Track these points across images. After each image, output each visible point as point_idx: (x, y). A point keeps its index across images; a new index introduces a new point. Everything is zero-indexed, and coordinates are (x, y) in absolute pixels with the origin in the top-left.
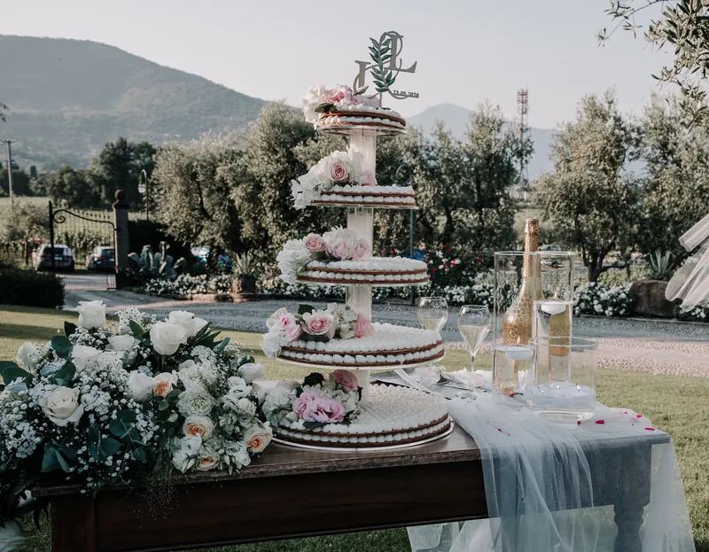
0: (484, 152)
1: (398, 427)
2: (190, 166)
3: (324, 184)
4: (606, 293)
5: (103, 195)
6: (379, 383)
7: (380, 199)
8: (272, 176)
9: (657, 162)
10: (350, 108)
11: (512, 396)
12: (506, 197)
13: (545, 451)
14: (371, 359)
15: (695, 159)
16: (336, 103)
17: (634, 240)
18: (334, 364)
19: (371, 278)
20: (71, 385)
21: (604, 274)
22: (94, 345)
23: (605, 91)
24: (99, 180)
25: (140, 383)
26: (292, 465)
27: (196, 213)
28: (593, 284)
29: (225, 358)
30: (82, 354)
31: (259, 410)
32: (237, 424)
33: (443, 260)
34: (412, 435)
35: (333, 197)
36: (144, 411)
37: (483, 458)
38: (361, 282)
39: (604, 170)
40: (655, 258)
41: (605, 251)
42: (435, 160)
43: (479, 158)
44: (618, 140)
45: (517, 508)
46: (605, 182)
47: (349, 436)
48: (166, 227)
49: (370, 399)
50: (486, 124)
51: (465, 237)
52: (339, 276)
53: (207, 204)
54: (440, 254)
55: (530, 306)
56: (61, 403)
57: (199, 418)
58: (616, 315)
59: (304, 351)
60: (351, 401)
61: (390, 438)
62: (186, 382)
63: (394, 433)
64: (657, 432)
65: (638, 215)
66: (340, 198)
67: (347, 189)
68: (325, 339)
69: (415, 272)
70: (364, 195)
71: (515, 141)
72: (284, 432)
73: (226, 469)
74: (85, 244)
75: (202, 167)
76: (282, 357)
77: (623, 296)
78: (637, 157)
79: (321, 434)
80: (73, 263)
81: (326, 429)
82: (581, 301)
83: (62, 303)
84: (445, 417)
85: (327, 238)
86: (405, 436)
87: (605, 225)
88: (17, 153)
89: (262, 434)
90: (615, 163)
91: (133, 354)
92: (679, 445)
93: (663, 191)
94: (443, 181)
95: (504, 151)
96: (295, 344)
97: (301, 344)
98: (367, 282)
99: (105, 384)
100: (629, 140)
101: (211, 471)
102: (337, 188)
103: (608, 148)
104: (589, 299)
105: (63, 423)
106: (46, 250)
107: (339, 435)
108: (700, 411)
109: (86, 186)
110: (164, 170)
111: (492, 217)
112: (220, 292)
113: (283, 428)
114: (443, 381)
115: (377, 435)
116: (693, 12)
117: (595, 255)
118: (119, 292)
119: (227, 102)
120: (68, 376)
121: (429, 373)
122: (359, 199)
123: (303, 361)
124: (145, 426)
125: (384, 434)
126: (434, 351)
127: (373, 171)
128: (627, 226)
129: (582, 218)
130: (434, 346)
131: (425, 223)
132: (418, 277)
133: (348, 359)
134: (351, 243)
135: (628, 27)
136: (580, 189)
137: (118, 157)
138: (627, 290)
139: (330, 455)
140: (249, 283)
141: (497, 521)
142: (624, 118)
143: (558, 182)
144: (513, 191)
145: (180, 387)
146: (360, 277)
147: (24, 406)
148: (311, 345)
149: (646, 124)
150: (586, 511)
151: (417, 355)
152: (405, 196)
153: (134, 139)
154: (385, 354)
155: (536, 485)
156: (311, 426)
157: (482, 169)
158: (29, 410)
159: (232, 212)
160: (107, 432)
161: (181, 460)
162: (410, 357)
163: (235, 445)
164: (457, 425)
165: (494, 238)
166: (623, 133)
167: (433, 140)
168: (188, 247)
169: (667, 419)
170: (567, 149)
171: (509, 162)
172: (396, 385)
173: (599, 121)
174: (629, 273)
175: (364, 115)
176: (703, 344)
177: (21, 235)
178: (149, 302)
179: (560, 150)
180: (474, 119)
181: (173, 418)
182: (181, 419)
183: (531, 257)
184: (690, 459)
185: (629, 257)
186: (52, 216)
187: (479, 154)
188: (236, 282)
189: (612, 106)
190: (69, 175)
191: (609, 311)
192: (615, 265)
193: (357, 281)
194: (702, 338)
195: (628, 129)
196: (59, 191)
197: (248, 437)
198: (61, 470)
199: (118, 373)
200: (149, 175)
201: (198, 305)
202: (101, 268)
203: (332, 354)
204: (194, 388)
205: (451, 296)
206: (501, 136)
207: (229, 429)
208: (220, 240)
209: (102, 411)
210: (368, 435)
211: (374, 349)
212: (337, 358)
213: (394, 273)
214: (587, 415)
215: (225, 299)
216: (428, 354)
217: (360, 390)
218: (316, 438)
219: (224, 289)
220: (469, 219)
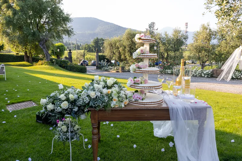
0: (176, 38)
1: (153, 101)
2: (111, 43)
3: (139, 54)
4: (205, 72)
5: (94, 49)
6: (149, 92)
7: (150, 57)
8: (128, 45)
9: (220, 40)
10: (144, 38)
11: (176, 96)
12: (181, 49)
13: (183, 108)
14: (148, 88)
15: (231, 39)
16: (141, 38)
17: (213, 59)
18: (140, 89)
19: (148, 72)
20: (94, 91)
21: (206, 67)
22: (97, 84)
23: (207, 23)
24: (93, 46)
25: (105, 91)
26: (132, 108)
27: (112, 53)
28: (202, 69)
29: (120, 87)
30: (96, 85)
31: (126, 97)
32: (122, 99)
33: (166, 64)
34: (155, 103)
35: (141, 56)
36: (106, 96)
37: (169, 108)
38: (146, 73)
39: (206, 42)
40: (218, 63)
41: (206, 62)
42: (165, 41)
43: (175, 40)
44: (210, 35)
45: (177, 119)
46: (206, 45)
47: (143, 103)
48: (106, 56)
49: (147, 96)
50: (177, 32)
51: (171, 58)
52: (142, 72)
53: (114, 51)
54: (165, 62)
55: (181, 78)
56: (93, 94)
57: (115, 98)
58: (208, 77)
59: (135, 86)
60: (143, 96)
61: (151, 104)
62: (113, 91)
63: (152, 103)
64: (209, 106)
65: (215, 53)
66: (142, 56)
67: (143, 55)
68: (139, 84)
69: (157, 71)
70: (147, 56)
71: (184, 36)
72: (131, 101)
73: (120, 107)
74: (90, 60)
75: (114, 44)
76: (131, 87)
77: (210, 72)
78: (215, 39)
79: (138, 102)
80: (88, 64)
81: (139, 101)
82: (199, 73)
83: (86, 72)
84: (162, 100)
85: (139, 64)
86: (154, 103)
87: (206, 55)
88: (78, 41)
89: (127, 101)
90: (209, 40)
91: (104, 86)
92: (220, 109)
93: (222, 47)
94: (166, 46)
95: (181, 38)
96: (133, 85)
97: (134, 85)
98: (147, 73)
99: (100, 91)
100: (213, 35)
101: (117, 108)
102: (142, 54)
103: (207, 36)
104: (201, 73)
105: (93, 98)
106: (83, 61)
107: (141, 102)
108: (227, 101)
109: (90, 48)
110: (106, 44)
111: (178, 53)
112: (117, 70)
113: (130, 100)
114: (163, 92)
115: (149, 103)
116: (223, 11)
117: (203, 62)
118: (97, 70)
119: (118, 29)
120: (94, 90)
121: (160, 91)
122: (146, 57)
123: (134, 88)
124: (106, 99)
125: (150, 103)
126: (160, 87)
127: (149, 51)
128: (211, 55)
129: (200, 54)
130: (160, 86)
131: (162, 55)
132: (157, 72)
133: (143, 88)
134: (144, 65)
135: (210, 11)
136: (200, 47)
137: (97, 41)
138: (211, 71)
139: (139, 106)
140: (123, 68)
141: (173, 121)
142: (212, 29)
143: (194, 45)
144: (183, 47)
145: (112, 92)
146: (146, 72)
147: (87, 94)
148: (136, 85)
149: (218, 30)
150: (192, 121)
151: (157, 88)
152: (155, 56)
153: (100, 38)
154: (150, 87)
155: (181, 115)
156: (136, 100)
157: (176, 42)
158: (88, 95)
159: (120, 53)
160: (100, 100)
161: (112, 105)
162: (155, 88)
163: (122, 103)
164: (165, 102)
165: (178, 58)
166: (211, 33)
167: (164, 36)
168: (110, 61)
169: (218, 102)
170: (197, 37)
171: (182, 41)
172: (153, 93)
173: (205, 30)
174: (212, 67)
175: (147, 40)
176: (230, 85)
177: (78, 58)
178: (103, 72)
179: (195, 37)
180: (174, 31)
181: (111, 98)
182: (112, 98)
183: (182, 68)
184: (222, 112)
185: (212, 63)
186: (84, 54)
187: (175, 39)
188: (120, 68)
189: (209, 26)
190: (87, 45)
191: (206, 76)
192: (208, 65)
193: (145, 73)
194: (230, 83)
195: (213, 32)
196: (85, 49)
197: (124, 102)
198: (92, 106)
199: (101, 89)
200: (103, 45)
201: (113, 73)
202: (93, 65)
203: (140, 87)
204: (115, 92)
205: (168, 72)
206: (180, 35)
207: (121, 100)
208: (117, 59)
209: (99, 96)
210: (147, 103)
211: (148, 86)
212: (141, 88)
213: (153, 71)
214: (193, 101)
215: (118, 72)
216: (159, 87)
217: (145, 94)
218: (137, 103)
219: (118, 69)
220: (172, 54)
